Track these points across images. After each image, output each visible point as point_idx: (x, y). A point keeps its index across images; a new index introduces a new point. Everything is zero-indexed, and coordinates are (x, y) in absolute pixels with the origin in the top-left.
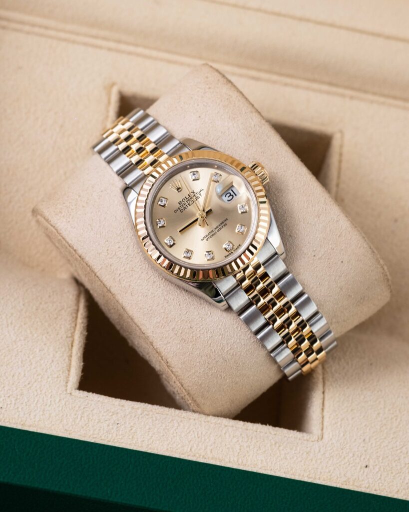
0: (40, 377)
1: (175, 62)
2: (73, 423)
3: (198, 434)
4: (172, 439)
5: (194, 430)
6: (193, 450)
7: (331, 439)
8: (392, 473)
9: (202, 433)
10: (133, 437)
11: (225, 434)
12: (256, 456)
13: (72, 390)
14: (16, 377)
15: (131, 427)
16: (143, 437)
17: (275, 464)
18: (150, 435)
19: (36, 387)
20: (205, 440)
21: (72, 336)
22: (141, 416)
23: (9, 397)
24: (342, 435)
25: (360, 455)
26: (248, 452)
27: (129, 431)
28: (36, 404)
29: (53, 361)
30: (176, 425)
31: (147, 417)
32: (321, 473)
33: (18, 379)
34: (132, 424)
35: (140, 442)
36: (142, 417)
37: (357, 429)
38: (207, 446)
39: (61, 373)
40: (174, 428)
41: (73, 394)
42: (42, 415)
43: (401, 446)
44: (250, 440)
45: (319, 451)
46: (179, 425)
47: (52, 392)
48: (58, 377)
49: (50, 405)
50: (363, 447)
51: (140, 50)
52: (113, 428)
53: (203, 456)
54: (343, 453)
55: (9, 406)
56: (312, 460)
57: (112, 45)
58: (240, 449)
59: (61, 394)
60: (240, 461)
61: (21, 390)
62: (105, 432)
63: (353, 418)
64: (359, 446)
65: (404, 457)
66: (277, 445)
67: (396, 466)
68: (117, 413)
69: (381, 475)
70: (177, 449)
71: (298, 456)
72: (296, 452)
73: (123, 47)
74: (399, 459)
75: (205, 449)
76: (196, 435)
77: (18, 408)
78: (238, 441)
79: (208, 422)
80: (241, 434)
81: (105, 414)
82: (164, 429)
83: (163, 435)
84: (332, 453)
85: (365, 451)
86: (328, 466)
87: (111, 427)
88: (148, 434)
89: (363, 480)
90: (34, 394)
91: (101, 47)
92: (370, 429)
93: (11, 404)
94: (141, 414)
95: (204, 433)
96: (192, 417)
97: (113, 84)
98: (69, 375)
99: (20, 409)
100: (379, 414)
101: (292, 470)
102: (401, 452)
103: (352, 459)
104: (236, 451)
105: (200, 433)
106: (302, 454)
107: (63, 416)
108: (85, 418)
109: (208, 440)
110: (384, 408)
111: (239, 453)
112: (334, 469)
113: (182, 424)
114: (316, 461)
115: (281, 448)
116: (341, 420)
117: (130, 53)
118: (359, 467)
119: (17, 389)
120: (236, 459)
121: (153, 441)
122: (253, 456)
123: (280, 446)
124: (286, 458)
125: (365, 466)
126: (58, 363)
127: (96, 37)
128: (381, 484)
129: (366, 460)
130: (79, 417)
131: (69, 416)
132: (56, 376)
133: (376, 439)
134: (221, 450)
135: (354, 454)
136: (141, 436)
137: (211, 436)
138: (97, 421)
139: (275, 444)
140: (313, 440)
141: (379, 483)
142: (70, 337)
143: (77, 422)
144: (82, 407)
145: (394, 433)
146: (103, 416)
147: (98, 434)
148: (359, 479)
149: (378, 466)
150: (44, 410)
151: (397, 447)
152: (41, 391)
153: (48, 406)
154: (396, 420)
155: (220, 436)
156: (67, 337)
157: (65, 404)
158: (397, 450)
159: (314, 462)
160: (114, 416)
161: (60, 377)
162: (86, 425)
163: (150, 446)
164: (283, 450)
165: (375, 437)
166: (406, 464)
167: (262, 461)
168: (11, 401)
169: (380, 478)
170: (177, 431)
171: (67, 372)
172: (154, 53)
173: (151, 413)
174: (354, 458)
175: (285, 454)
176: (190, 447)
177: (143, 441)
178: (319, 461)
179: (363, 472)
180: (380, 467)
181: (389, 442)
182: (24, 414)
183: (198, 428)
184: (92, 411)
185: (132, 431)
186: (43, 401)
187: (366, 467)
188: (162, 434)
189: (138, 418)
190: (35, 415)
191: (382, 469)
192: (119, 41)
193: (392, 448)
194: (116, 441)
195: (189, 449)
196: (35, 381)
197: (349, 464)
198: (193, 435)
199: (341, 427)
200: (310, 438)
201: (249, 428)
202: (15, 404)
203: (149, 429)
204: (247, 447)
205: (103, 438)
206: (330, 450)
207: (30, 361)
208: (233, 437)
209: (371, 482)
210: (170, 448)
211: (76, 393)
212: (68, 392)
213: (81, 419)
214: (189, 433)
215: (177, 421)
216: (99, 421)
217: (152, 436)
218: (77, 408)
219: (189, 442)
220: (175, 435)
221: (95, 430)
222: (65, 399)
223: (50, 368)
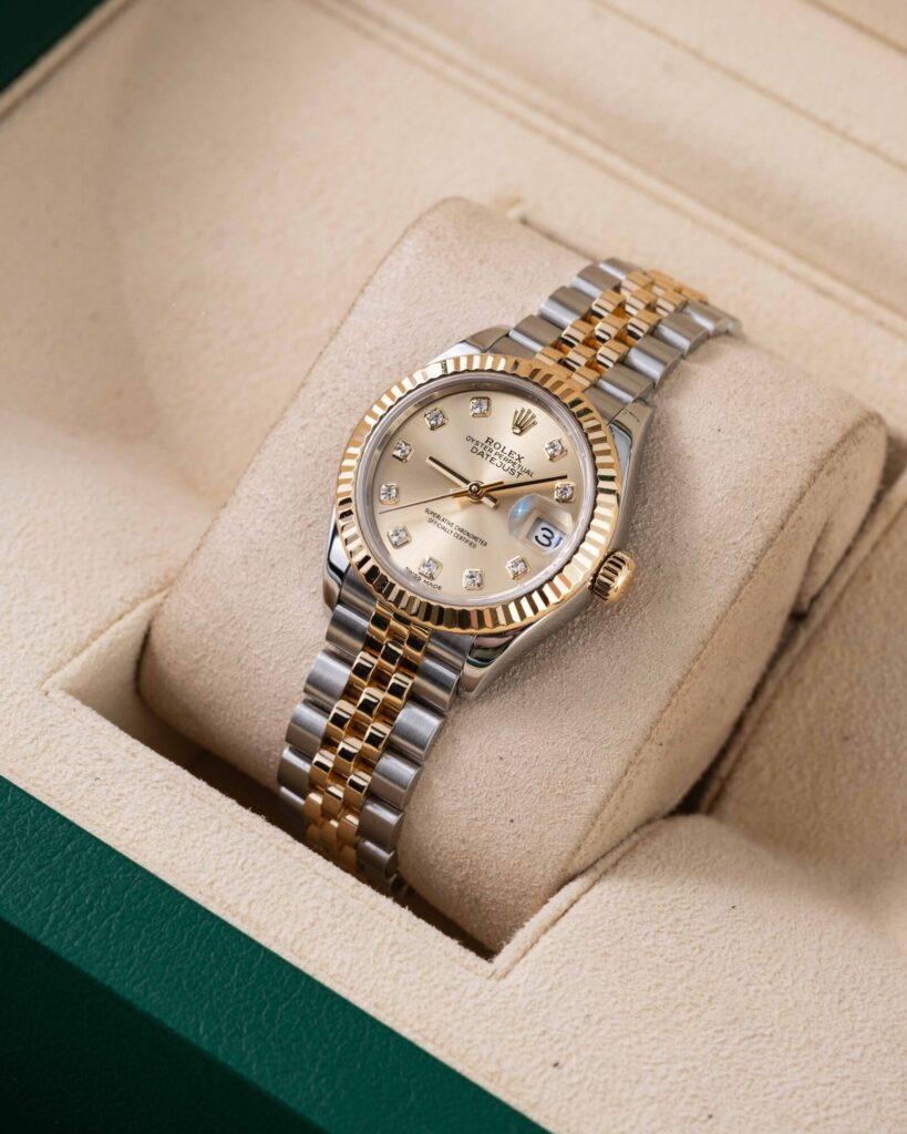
0: (8, 639)
1: (674, 208)
2: (11, 743)
3: (245, 862)
4: (186, 850)
5: (244, 851)
6: (215, 886)
7: (518, 986)
8: (603, 1100)
9: (254, 864)
10: (110, 815)
11: (301, 884)
12: (337, 950)
13: (53, 687)
15: (123, 795)
16: (131, 821)
17: (366, 979)
18: (148, 825)
20: (252, 879)
21: (135, 604)
22: (155, 784)
24: (547, 987)
25: (556, 1038)
26: (325, 935)
27: (112, 801)
29: (55, 624)
30: (213, 828)
31: (165, 791)
32: (451, 1035)
34: (125, 791)
35: (119, 829)
36: (155, 788)
37: (590, 991)
38: (249, 891)
39: (54, 650)
40: (205, 832)
41: (50, 694)
43: (660, 1060)
44: (344, 916)
45: (476, 995)
46: (219, 832)
48: (42, 654)
50: (577, 1028)
51: (612, 160)
52: (82, 783)
53: (229, 906)
54: (524, 1019)
56: (448, 1005)
57: (563, 133)
58: (313, 925)
59: (24, 684)
60: (298, 945)
62: (64, 782)
63: (595, 969)
64: (567, 1022)
65: (652, 1083)
66: (395, 948)
67: (622, 1090)
68: (110, 761)
69: (576, 1094)
70: (184, 872)
71: (424, 985)
72: (425, 977)
73: (582, 143)
74: (637, 1082)
75: (240, 895)
76: (239, 864)
78: (318, 908)
79: (286, 851)
80: (333, 899)
81: (84, 752)
82: (183, 826)
83: (174, 836)
84: (500, 1010)
85: (574, 1036)
86: (476, 1029)
87: (80, 779)
88: (145, 822)
89: (530, 1087)
91: (536, 130)
92: (615, 1003)
94: (157, 782)
95: (259, 865)
96: (258, 829)
97: (516, 202)
98: (70, 660)
100: (658, 985)
101: (393, 1005)
102: (652, 1071)
103: (536, 1038)
104: (302, 924)
105: (250, 862)
106: (436, 986)
108: (41, 744)
109: (257, 881)
110: (682, 980)
111: (304, 930)
112: (484, 1042)
113: (225, 832)
114: (455, 1011)
115: (398, 957)
116: (568, 962)
117: (592, 161)
118: (540, 1059)
120: (291, 938)
121: (146, 838)
122: (329, 948)
123: (398, 952)
124: (396, 980)
125: (554, 1061)
126: (62, 633)
127: (536, 107)
128: (564, 1111)
129: (565, 1052)
130: (31, 737)
131: (11, 726)
132: (39, 650)
133: (613, 1025)
134: (271, 909)
135: (544, 1032)
136: (129, 819)
137: (271, 876)
138: (59, 757)
139: (393, 944)
140: (480, 972)
141: (562, 1107)
142: (127, 602)
143: (20, 744)
144: (50, 722)
145: (666, 1031)
146: (79, 753)
147: (48, 781)
148: (523, 1080)
149: (582, 1076)
151: (649, 1057)
154: (690, 1010)
155: (289, 884)
156: (121, 599)
157: (19, 705)
158: (646, 1064)
159: (451, 1009)
160: (99, 763)
161: (48, 656)
162: (34, 756)
163: (135, 844)
164: (401, 962)
165: (615, 1021)
166: (645, 1096)
167: (343, 963)
169: (570, 1099)
170: (207, 839)
171: (69, 655)
172: (638, 176)
173: (178, 789)
174: (542, 1039)
175: (400, 971)
176: (213, 877)
177: (127, 830)
178: (461, 1013)
179: (542, 1073)
180: (586, 1079)
181: (640, 1043)
183: (253, 852)
184: (63, 737)
185: (118, 804)
187: (556, 1065)
188: (172, 833)
189: (146, 785)
191: (588, 1083)
192: (578, 130)
193: (638, 1056)
194: (75, 807)
195: (209, 881)
197: (522, 1046)
198: (234, 861)
199: (557, 973)
200: (476, 966)
201: (361, 897)
203: (154, 813)
204: (329, 925)
205: (52, 792)
206: (501, 1003)
207: (11, 607)
208: (315, 896)
209: (546, 1097)
210: (173, 864)
211: (57, 695)
212: (44, 687)
213: (32, 742)
214: (230, 853)
215: (220, 822)
216: (64, 760)
217: (150, 829)
218: (37, 720)
219: (216, 869)
220: (198, 844)
221: (45, 772)
222: (26, 696)
223: (39, 633)
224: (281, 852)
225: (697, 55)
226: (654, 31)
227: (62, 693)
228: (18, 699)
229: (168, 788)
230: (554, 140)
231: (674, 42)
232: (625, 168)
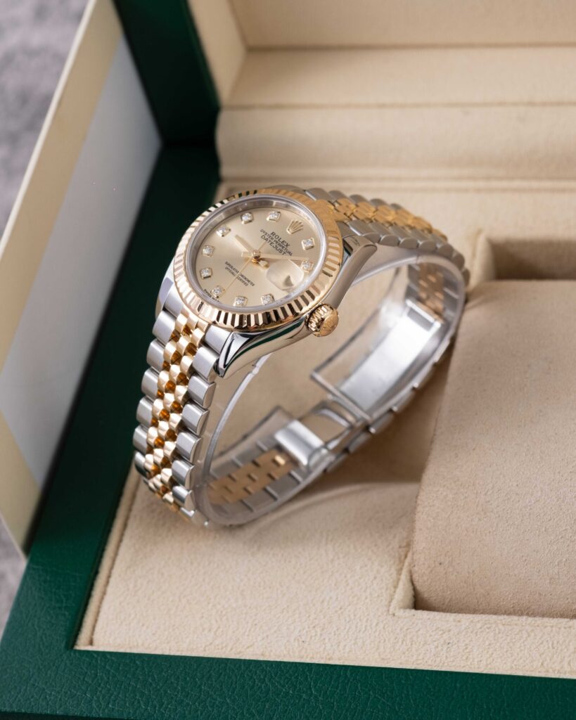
0: (356, 598)
1: (563, 191)
2: (392, 649)
3: (553, 644)
4: (518, 654)
5: (548, 639)
6: (545, 665)
9: (558, 642)
10: (467, 658)
13: (395, 609)
14: (326, 603)
15: (466, 645)
16: (480, 656)
18: (490, 653)
19: (349, 611)
20: (562, 650)
22: (480, 630)
23: (314, 627)
27: (464, 651)
28: (348, 632)
29: (375, 578)
30: (525, 635)
31: (487, 630)
33: (328, 604)
34: (467, 642)
35: (476, 663)
36: (482, 632)
38: (564, 657)
39: (383, 591)
40: (522, 640)
41: (396, 614)
42: (354, 644)
46: (529, 636)
47: (368, 615)
48: (378, 596)
49: (364, 632)
51: (516, 184)
52: (442, 650)
53: (559, 671)
55: (313, 638)
57: (482, 184)
59: (380, 616)
61: (331, 617)
62: (432, 654)
68: (450, 631)
70: (524, 666)
73: (494, 184)
75: (561, 662)
76: (550, 645)
77: (324, 639)
79: (570, 627)
81: (433, 634)
82: (508, 643)
83: (507, 651)
87: (440, 648)
88: (488, 652)
90: (345, 620)
91: (466, 190)
93: (316, 635)
94: (481, 628)
95: (561, 642)
96: (548, 624)
97: (479, 232)
98: (395, 592)
99: (327, 641)
105: (555, 642)
107: (380, 642)
108: (408, 642)
109: (565, 650)
113: (533, 634)
117: (504, 190)
119: (324, 617)
121: (493, 660)
126: (382, 580)
130: (400, 641)
131: (387, 641)
132: (376, 595)
136: (478, 655)
137: (571, 644)
138: (422, 643)
142: (404, 547)
143: (397, 648)
144: (405, 628)
146: (431, 636)
147: (423, 659)
150: (356, 639)
152: (355, 615)
153: (361, 632)
156: (400, 547)
157: (384, 628)
160: (444, 635)
161: (382, 596)
162: (408, 650)
163: (489, 666)
168: (316, 632)
170: (525, 643)
171: (393, 589)
172: (535, 184)
173: (494, 626)
176: (541, 661)
177: (481, 661)
182: (332, 646)
183: (554, 637)
184: (417, 632)
185: (468, 650)
186: (356, 627)
188: (505, 650)
189: (476, 633)
190: (345, 646)
192: (488, 178)
194: (446, 664)
195: (540, 664)
196: (349, 605)
198: (546, 646)
202: (321, 635)
203: (490, 645)
205: (430, 662)
207: (347, 581)
210: (516, 665)
211: (400, 613)
212: (390, 613)
213: (402, 643)
214: (542, 643)
215: (527, 631)
216: (425, 643)
217: (492, 654)
218: (398, 631)
219: (540, 656)
220: (522, 648)
221: (419, 655)
222: (385, 622)
223: (370, 587)
224: (568, 629)
225: (531, 104)
226: (501, 104)
227: (402, 610)
228: (381, 626)
229: (488, 628)
230: (478, 190)
231: (515, 104)
232: (525, 184)
